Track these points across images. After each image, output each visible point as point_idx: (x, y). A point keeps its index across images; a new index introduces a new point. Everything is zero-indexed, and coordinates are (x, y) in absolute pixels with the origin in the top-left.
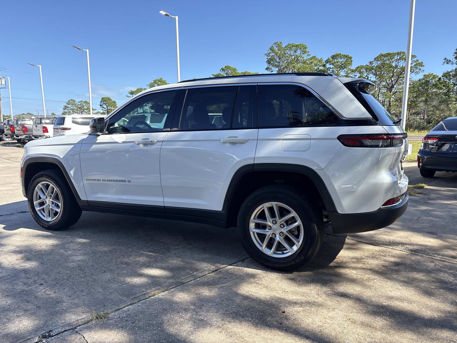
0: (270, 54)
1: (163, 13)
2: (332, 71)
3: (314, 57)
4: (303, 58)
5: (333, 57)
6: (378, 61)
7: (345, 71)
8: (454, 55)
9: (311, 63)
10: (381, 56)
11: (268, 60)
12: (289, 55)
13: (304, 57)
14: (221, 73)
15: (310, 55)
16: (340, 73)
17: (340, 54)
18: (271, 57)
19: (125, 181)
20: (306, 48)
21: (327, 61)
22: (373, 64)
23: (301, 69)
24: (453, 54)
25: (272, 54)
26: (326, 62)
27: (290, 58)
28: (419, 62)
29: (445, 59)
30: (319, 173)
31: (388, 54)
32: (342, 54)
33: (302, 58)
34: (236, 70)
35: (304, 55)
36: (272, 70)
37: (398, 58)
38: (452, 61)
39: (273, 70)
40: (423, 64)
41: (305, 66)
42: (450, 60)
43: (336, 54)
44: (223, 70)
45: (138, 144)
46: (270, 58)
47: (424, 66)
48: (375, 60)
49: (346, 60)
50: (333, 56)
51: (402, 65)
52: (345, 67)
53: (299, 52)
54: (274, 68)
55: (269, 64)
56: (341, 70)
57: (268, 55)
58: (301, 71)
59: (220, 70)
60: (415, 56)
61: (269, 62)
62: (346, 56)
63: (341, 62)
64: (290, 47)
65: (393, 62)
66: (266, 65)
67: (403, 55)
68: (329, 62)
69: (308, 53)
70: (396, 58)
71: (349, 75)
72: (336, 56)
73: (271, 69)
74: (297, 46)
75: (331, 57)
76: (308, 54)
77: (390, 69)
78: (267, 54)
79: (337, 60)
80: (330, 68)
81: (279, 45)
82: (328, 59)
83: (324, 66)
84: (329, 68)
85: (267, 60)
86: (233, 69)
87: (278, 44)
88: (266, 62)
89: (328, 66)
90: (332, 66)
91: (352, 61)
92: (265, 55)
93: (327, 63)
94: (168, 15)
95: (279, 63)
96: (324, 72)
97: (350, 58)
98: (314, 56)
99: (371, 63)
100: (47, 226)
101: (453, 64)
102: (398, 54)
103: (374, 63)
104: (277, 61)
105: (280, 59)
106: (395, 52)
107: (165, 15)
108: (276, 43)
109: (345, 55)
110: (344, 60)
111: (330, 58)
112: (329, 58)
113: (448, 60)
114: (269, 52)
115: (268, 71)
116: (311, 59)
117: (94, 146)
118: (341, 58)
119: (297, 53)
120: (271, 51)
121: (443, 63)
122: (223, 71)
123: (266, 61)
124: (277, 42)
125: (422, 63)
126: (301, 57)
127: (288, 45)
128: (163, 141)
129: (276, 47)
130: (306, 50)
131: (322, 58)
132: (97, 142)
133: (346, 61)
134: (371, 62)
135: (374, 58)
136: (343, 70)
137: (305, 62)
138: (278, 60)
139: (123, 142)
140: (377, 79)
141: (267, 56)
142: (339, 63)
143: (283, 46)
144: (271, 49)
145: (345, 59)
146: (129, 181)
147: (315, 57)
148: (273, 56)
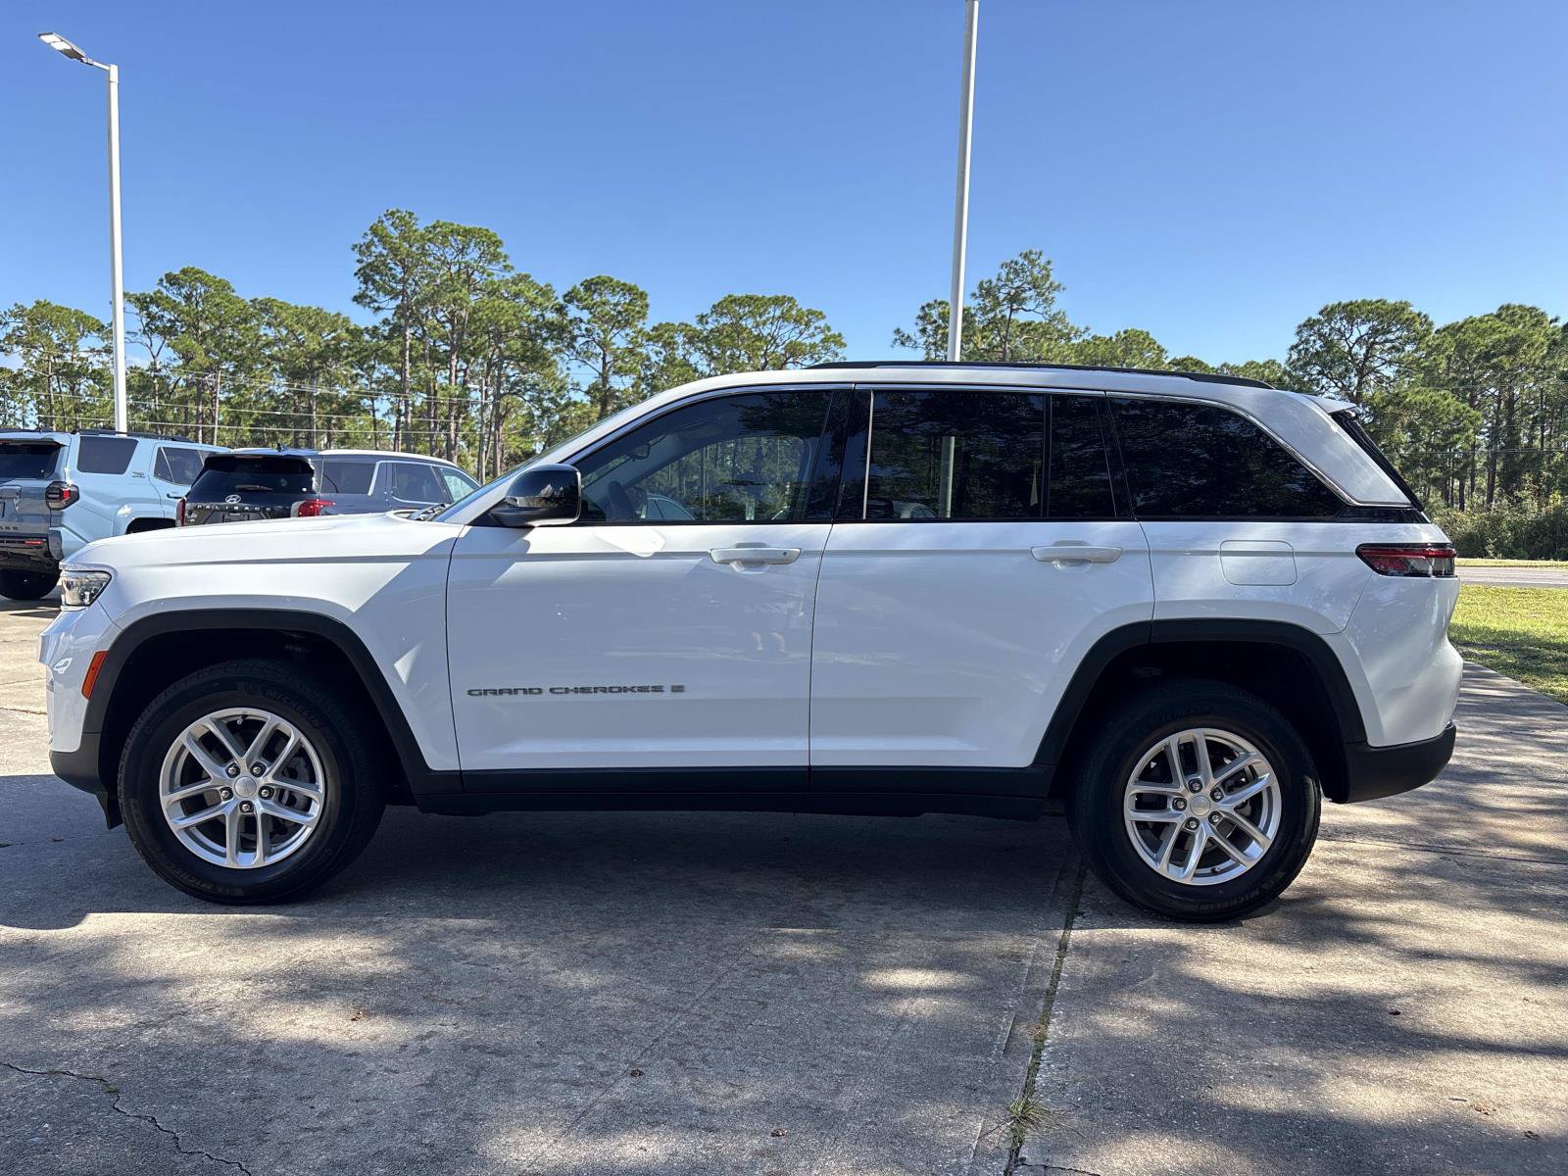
0: (373, 248)
1: (56, 42)
2: (586, 329)
3: (524, 278)
4: (489, 275)
5: (591, 286)
6: (721, 315)
7: (627, 335)
8: (917, 324)
9: (517, 295)
10: (731, 302)
11: (363, 268)
12: (440, 260)
13: (493, 274)
14: (163, 290)
15: (512, 268)
16: (613, 341)
17: (611, 280)
18: (374, 258)
19: (658, 689)
20: (498, 244)
21: (570, 297)
22: (707, 323)
23: (487, 312)
24: (915, 320)
25: (378, 249)
26: (567, 298)
27: (442, 272)
28: (832, 333)
29: (898, 331)
30: (1331, 642)
31: (750, 300)
32: (615, 280)
33: (485, 276)
34: (229, 288)
35: (490, 267)
36: (376, 305)
37: (778, 313)
38: (914, 338)
39: (382, 306)
40: (843, 341)
41: (496, 303)
42: (908, 337)
43: (599, 277)
44: (172, 280)
45: (726, 562)
46: (369, 261)
47: (845, 345)
48: (712, 312)
49: (631, 300)
50: (586, 281)
51: (787, 335)
52: (628, 323)
53: (473, 254)
54: (388, 297)
55: (365, 282)
56: (615, 331)
57: (364, 249)
58: (485, 317)
59: (161, 280)
60: (821, 313)
61: (366, 275)
62: (630, 290)
63: (616, 305)
64: (441, 233)
65: (764, 323)
66: (356, 286)
67: (791, 308)
68: (578, 301)
69: (505, 261)
70: (771, 315)
71: (639, 350)
72: (597, 284)
73: (375, 301)
74: (467, 232)
75: (582, 285)
76: (505, 264)
77: (758, 344)
78: (361, 246)
79: (601, 294)
80: (581, 321)
81: (403, 222)
82: (573, 291)
83: (560, 310)
84: (575, 319)
85: (360, 266)
86: (215, 282)
87: (401, 219)
88: (356, 274)
89: (573, 311)
90: (585, 315)
91: (647, 306)
92: (353, 249)
93: (570, 301)
94: (79, 57)
95: (403, 281)
96: (563, 330)
97: (643, 296)
98: (523, 273)
99: (702, 319)
100: (239, 892)
101: (915, 346)
102: (777, 301)
103: (710, 320)
104: (394, 277)
105: (406, 269)
106: (768, 296)
107: (65, 52)
108: (393, 213)
109: (624, 285)
110: (622, 299)
111: (578, 286)
112: (575, 287)
113: (903, 336)
114: (367, 241)
115: (365, 306)
116: (514, 283)
117: (518, 568)
118: (613, 290)
119: (467, 258)
120: (376, 240)
121: (891, 343)
122: (171, 285)
123: (356, 271)
124: (398, 211)
125: (840, 335)
126: (483, 273)
127: (434, 227)
128: (822, 554)
129: (392, 229)
130: (498, 250)
131: (549, 285)
132: (529, 552)
133: (629, 304)
134: (702, 317)
135: (711, 306)
136: (623, 333)
137: (497, 290)
138: (398, 271)
139: (658, 555)
140: (714, 368)
141: (361, 253)
142: (608, 308)
143: (421, 226)
144: (374, 231)
145: (627, 296)
146: (677, 689)
147: (527, 277)
148: (381, 255)
